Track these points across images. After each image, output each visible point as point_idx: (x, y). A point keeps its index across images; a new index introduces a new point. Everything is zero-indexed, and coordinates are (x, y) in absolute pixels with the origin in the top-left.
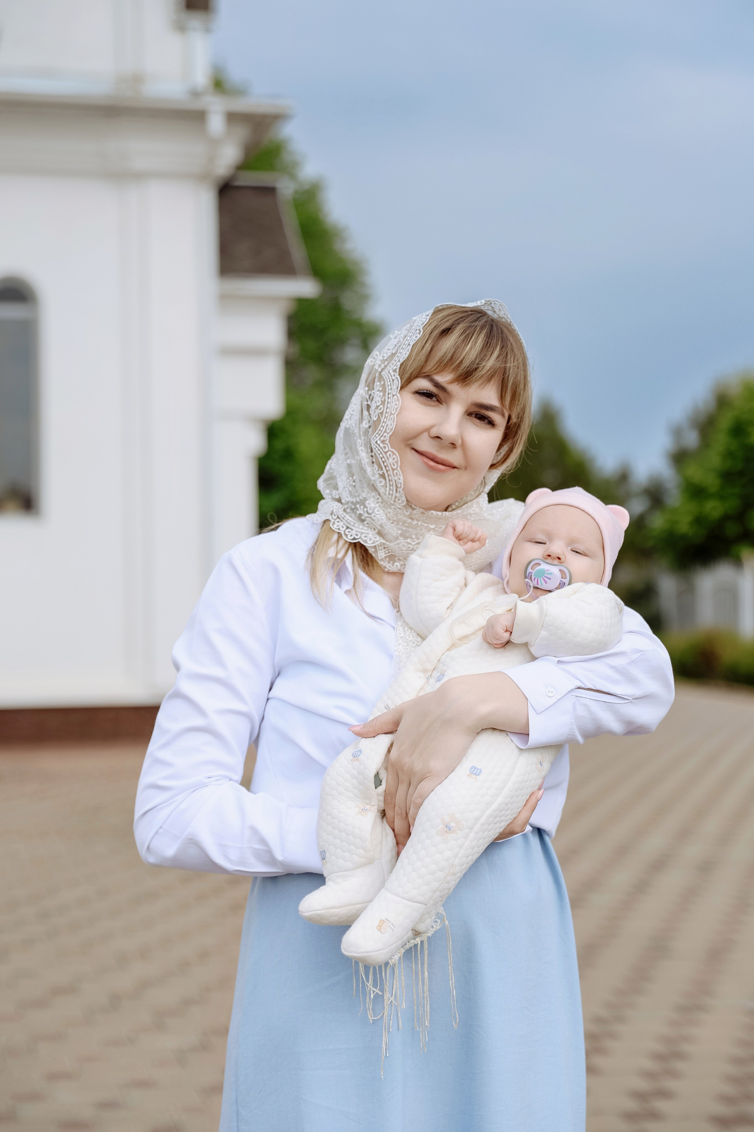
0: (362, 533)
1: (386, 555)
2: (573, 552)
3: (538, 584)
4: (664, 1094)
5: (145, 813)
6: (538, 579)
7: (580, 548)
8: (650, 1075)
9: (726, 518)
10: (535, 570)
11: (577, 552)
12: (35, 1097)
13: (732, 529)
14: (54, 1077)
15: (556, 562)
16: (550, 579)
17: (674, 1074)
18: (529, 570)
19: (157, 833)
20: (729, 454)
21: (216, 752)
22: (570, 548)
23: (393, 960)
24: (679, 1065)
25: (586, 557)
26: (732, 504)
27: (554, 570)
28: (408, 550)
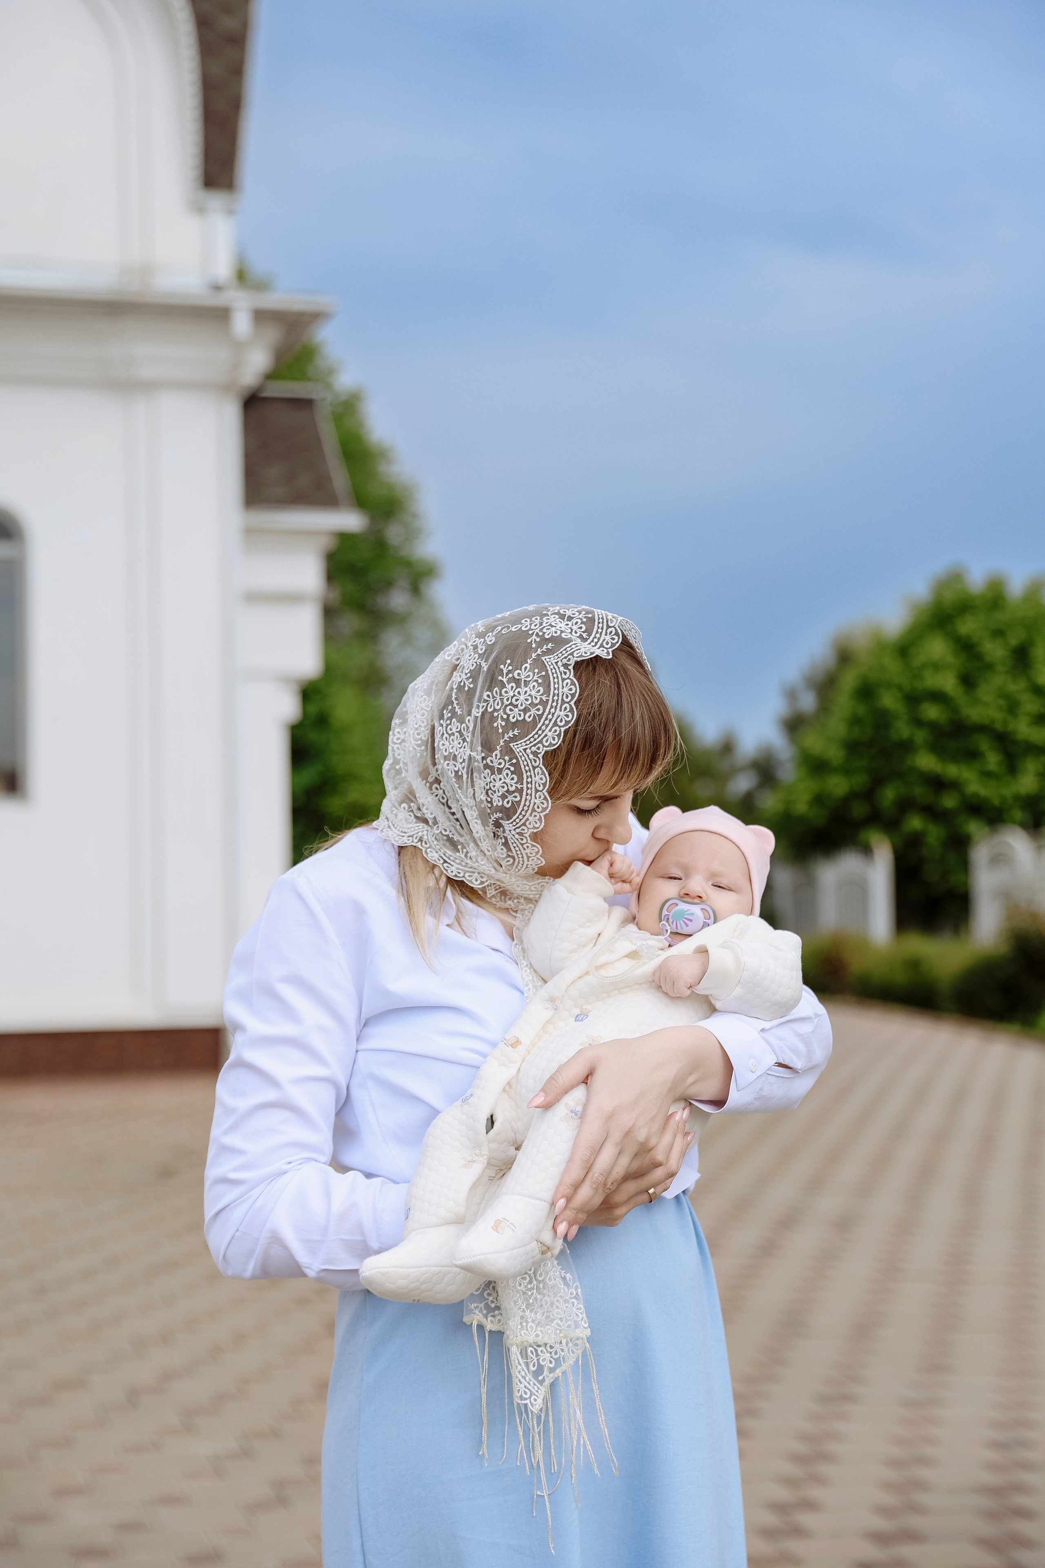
0: (465, 872)
1: (497, 892)
2: (715, 887)
3: (677, 928)
4: (810, 1505)
5: (218, 1214)
6: (676, 922)
7: (724, 882)
8: (789, 1482)
9: (852, 796)
10: (672, 913)
11: (720, 887)
12: (40, 1518)
13: (859, 810)
14: (63, 1492)
15: (697, 900)
16: (691, 921)
17: (820, 1480)
18: (665, 912)
19: (233, 1237)
20: (855, 721)
21: (297, 1132)
22: (710, 883)
23: (537, 1406)
24: (825, 1469)
25: (731, 892)
26: (860, 780)
27: (696, 910)
28: (523, 891)
